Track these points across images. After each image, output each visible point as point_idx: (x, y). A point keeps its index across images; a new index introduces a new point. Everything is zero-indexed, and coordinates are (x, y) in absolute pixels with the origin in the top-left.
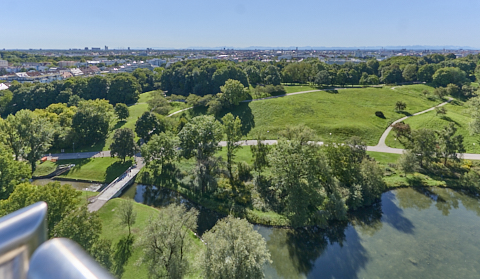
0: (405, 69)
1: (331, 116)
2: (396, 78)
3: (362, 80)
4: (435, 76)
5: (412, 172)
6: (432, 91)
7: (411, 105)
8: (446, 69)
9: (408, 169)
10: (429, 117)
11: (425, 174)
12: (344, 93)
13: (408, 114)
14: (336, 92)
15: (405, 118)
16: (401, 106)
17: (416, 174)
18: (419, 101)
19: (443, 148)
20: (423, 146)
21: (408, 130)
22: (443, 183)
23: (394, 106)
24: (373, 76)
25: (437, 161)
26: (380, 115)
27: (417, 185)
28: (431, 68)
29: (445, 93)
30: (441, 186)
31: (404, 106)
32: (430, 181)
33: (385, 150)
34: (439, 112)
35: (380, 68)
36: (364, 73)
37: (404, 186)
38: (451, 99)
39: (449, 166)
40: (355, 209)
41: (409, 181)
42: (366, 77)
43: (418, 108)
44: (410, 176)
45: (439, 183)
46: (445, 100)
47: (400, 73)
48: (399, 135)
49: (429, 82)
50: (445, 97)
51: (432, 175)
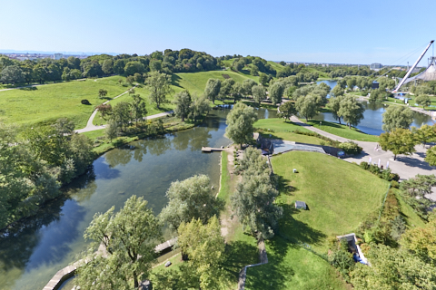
0: (103, 63)
1: (31, 112)
2: (96, 72)
3: (64, 75)
4: (126, 68)
5: (116, 136)
6: (124, 79)
7: (111, 91)
8: (132, 62)
9: (112, 135)
10: (124, 97)
11: (124, 136)
12: (44, 89)
13: (109, 99)
14: (35, 89)
15: (107, 102)
16: (103, 93)
17: (119, 138)
18: (117, 88)
19: (134, 114)
20: (121, 115)
21: (110, 108)
22: (136, 138)
23: (98, 94)
24: (75, 71)
25: (132, 124)
26: (86, 102)
27: (121, 145)
28: (123, 62)
29: (133, 80)
30: (136, 140)
31: (106, 92)
32: (128, 139)
33: (93, 128)
34: (131, 93)
35: (81, 64)
36: (65, 68)
37: (111, 149)
38: (137, 84)
39: (139, 127)
40: (69, 181)
41: (114, 144)
42: (68, 71)
43: (116, 93)
44: (114, 141)
45: (134, 138)
46: (134, 86)
47: (100, 67)
48: (103, 114)
49: (122, 73)
50: (134, 83)
51: (129, 135)
